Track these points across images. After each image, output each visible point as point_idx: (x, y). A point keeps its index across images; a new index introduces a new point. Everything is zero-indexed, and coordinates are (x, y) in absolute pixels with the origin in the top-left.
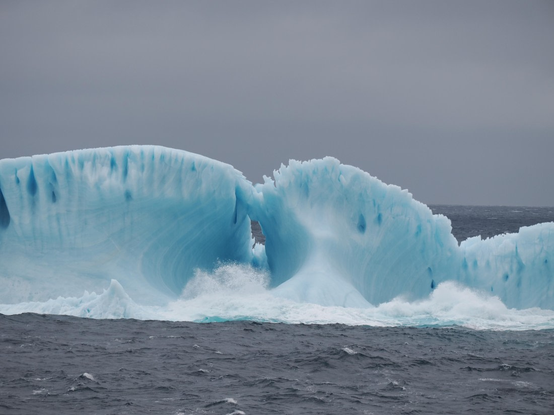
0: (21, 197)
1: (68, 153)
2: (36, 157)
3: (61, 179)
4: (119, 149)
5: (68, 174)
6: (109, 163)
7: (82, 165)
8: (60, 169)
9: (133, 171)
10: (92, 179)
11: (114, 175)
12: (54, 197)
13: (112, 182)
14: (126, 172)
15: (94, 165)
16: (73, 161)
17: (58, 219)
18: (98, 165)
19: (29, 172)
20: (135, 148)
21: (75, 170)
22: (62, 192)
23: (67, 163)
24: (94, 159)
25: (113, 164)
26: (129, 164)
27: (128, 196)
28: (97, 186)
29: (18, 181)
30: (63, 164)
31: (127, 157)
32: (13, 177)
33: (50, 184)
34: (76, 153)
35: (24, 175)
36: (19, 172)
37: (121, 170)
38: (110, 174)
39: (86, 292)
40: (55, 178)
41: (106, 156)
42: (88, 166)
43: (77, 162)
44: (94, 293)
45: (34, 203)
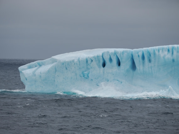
0: (140, 61)
1: (155, 47)
2: (144, 48)
3: (152, 55)
4: (170, 46)
5: (155, 54)
6: (167, 50)
7: (159, 51)
8: (152, 52)
9: (175, 53)
10: (162, 55)
11: (169, 54)
12: (150, 61)
13: (168, 56)
14: (173, 53)
15: (163, 51)
16: (156, 50)
17: (151, 68)
18: (164, 51)
19: (142, 53)
20: (176, 46)
21: (157, 52)
22: (152, 59)
23: (154, 50)
24: (163, 49)
25: (169, 51)
26: (174, 51)
27: (173, 61)
28: (164, 57)
29: (139, 56)
30: (153, 51)
31: (173, 48)
32: (137, 55)
33: (149, 57)
34: (157, 47)
35: (140, 54)
36: (139, 53)
37: (171, 52)
38: (168, 54)
39: (161, 90)
40: (150, 55)
41: (166, 48)
42: (161, 51)
43: (157, 50)
44: (163, 90)
45: (144, 63)
